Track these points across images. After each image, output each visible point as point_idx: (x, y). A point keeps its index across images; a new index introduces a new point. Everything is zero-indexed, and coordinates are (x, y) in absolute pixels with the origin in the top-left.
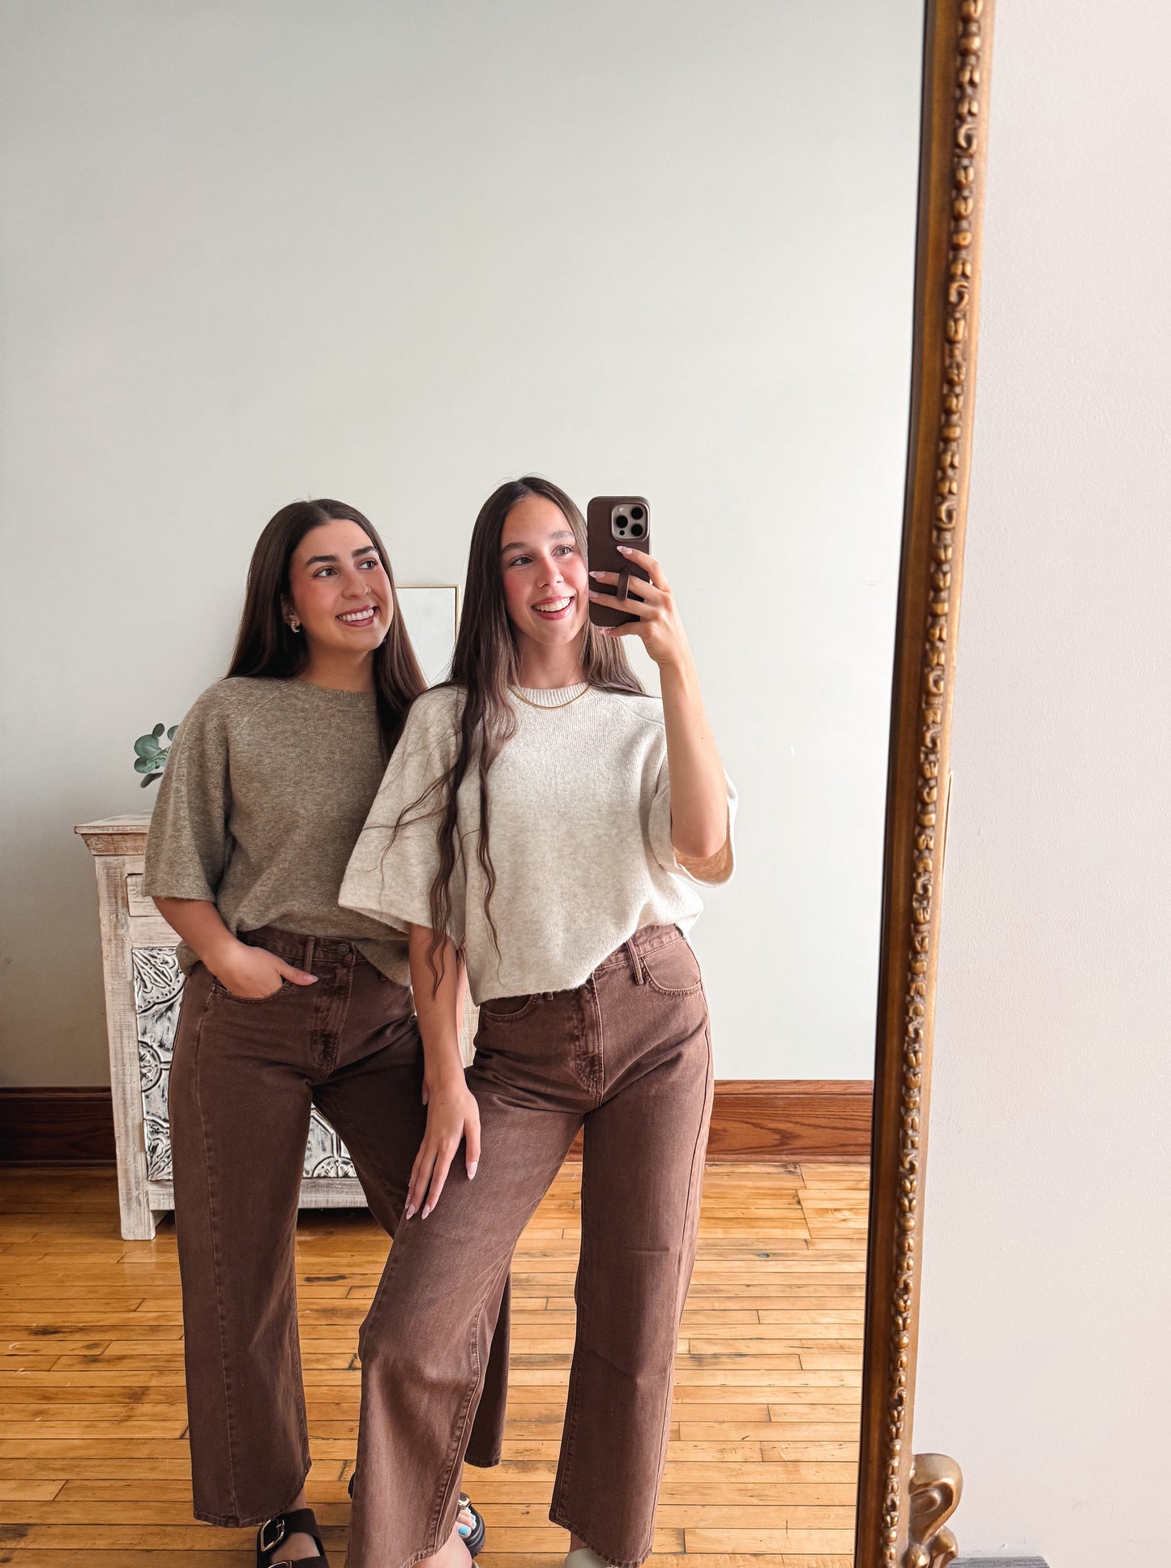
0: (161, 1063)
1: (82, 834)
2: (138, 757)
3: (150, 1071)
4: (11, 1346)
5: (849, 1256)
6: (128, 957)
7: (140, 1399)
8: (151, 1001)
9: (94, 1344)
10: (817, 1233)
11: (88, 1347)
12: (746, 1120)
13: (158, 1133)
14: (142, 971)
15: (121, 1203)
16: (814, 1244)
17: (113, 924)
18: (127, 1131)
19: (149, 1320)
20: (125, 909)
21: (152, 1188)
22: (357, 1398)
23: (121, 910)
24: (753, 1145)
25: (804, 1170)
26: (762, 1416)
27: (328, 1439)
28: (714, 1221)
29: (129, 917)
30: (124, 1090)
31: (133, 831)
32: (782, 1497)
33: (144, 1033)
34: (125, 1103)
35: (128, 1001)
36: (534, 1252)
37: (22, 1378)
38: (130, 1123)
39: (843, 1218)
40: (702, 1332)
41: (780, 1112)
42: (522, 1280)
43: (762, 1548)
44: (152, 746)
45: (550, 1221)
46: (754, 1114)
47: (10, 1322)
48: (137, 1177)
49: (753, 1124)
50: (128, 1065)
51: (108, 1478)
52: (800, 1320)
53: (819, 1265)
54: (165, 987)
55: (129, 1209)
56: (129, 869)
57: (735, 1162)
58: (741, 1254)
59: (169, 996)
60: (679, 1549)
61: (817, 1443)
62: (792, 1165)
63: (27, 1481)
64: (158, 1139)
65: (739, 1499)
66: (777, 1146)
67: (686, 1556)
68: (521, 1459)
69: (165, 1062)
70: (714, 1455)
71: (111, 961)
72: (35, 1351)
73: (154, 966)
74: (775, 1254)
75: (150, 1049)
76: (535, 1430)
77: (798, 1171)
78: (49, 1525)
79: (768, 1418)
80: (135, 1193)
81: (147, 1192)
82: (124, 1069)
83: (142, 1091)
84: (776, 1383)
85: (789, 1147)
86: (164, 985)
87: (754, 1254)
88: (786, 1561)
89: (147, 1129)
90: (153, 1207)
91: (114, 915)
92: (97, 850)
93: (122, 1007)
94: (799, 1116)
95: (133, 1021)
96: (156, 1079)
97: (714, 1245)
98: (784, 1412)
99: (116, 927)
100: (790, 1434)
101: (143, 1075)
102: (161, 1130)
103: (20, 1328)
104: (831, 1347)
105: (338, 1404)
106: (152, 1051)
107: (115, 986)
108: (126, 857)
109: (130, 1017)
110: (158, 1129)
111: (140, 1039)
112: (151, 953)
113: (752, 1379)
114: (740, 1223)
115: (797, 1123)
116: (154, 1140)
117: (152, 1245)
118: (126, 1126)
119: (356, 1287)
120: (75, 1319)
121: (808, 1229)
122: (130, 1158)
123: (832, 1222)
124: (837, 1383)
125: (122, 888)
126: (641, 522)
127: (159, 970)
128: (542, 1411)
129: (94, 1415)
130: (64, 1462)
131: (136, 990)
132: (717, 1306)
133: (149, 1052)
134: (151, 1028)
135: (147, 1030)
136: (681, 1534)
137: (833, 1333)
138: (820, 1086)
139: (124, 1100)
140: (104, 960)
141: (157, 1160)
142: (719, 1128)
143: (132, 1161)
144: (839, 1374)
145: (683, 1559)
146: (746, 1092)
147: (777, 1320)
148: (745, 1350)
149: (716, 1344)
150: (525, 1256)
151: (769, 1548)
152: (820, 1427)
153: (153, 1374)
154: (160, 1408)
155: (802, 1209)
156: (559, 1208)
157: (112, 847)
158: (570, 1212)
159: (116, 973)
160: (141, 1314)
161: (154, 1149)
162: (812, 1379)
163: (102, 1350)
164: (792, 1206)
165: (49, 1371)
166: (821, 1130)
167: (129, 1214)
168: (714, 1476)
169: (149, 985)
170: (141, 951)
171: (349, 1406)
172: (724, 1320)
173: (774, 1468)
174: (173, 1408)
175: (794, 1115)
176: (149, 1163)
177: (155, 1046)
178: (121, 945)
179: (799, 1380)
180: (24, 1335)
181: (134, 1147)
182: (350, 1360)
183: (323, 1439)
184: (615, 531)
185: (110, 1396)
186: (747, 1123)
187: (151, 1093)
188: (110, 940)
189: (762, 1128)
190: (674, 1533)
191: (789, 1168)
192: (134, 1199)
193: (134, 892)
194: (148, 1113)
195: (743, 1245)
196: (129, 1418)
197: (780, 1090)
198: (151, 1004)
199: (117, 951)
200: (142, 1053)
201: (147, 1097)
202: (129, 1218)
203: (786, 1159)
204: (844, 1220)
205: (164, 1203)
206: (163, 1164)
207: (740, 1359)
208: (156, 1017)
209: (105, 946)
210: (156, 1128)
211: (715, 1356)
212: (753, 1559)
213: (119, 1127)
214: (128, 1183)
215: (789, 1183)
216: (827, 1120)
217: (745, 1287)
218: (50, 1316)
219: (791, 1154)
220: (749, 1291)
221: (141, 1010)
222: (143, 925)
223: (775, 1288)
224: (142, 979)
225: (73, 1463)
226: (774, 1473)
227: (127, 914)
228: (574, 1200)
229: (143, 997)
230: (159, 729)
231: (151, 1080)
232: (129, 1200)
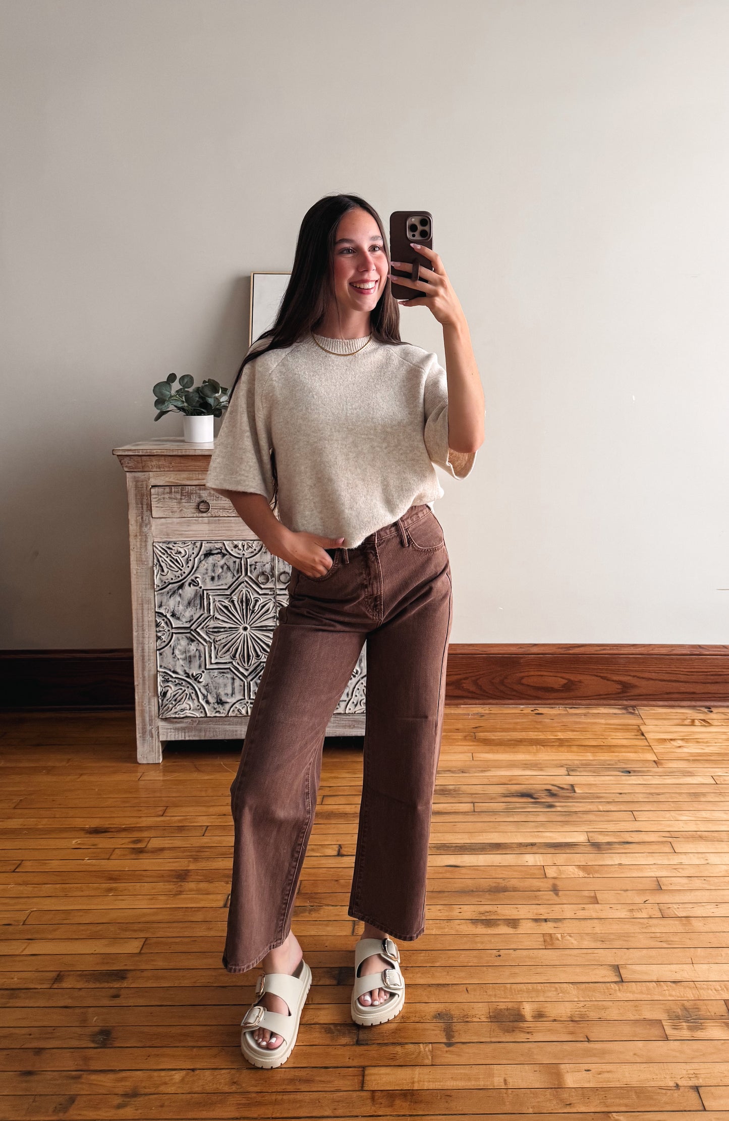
0: (172, 628)
1: (118, 455)
2: (157, 398)
3: (164, 634)
4: (74, 842)
5: (689, 772)
6: (150, 548)
7: (184, 879)
8: (166, 581)
9: (138, 840)
10: (662, 756)
11: (135, 842)
12: (596, 674)
13: (168, 682)
14: (160, 559)
15: (138, 735)
16: (661, 764)
17: (138, 524)
18: (144, 680)
19: (175, 822)
20: (149, 512)
21: (161, 724)
22: (350, 876)
23: (146, 513)
24: (601, 693)
25: (641, 712)
26: (654, 885)
27: (336, 906)
28: (583, 748)
29: (151, 518)
30: (143, 649)
31: (158, 454)
32: (684, 942)
33: (160, 606)
34: (143, 659)
35: (149, 582)
36: (455, 769)
37: (89, 865)
38: (146, 675)
39: (679, 745)
40: (596, 827)
41: (622, 668)
42: (451, 790)
43: (678, 977)
44: (166, 390)
45: (462, 747)
46: (602, 669)
47: (68, 825)
48: (150, 716)
49: (602, 677)
50: (147, 630)
51: (178, 936)
52: (665, 818)
53: (669, 779)
54: (178, 571)
55: (144, 740)
56: (153, 482)
57: (588, 706)
58: (609, 771)
59: (181, 578)
60: (617, 979)
61: (700, 904)
62: (631, 708)
63: (115, 939)
64: (168, 686)
65: (653, 944)
66: (619, 693)
67: (624, 984)
68: (485, 918)
69: (175, 628)
70: (625, 913)
71: (137, 552)
72: (93, 845)
73: (170, 555)
74: (634, 771)
75: (164, 618)
76: (489, 897)
77: (637, 712)
78: (143, 971)
79: (659, 887)
80: (148, 728)
81: (158, 728)
82: (143, 634)
83: (157, 650)
84: (659, 862)
85: (628, 694)
86: (177, 569)
87: (619, 771)
88: (698, 986)
89: (160, 679)
90: (163, 738)
91: (140, 517)
92: (129, 467)
93: (144, 586)
94: (636, 671)
95: (152, 597)
96: (168, 640)
97: (589, 765)
98: (671, 882)
99: (141, 526)
100: (678, 898)
101: (158, 638)
102: (170, 679)
103: (77, 829)
104: (693, 837)
105: (337, 881)
106: (166, 619)
107: (139, 571)
108: (150, 473)
109: (150, 594)
110: (168, 679)
111: (156, 610)
112: (168, 546)
113: (641, 860)
114: (602, 749)
115: (634, 676)
116: (165, 687)
117: (161, 767)
118: (144, 677)
119: (327, 796)
120: (118, 822)
121: (654, 753)
122: (146, 701)
123: (671, 748)
124: (704, 862)
125: (147, 496)
126: (426, 228)
127: (173, 558)
128: (491, 884)
129: (154, 891)
130: (140, 925)
131: (155, 574)
132: (601, 808)
133: (163, 620)
134: (166, 603)
135: (163, 604)
136: (617, 969)
137: (692, 827)
138: (651, 649)
139: (143, 656)
140: (131, 551)
141: (167, 702)
142: (576, 680)
143: (147, 704)
144: (703, 855)
145: (622, 986)
146: (596, 652)
147: (649, 818)
148: (630, 840)
149: (607, 835)
150: (447, 772)
151: (684, 978)
152: (698, 893)
153: (190, 861)
154: (203, 885)
155: (646, 739)
156: (465, 738)
157: (140, 465)
158: (474, 741)
159: (140, 561)
160: (168, 818)
161: (165, 694)
162: (684, 859)
163: (146, 844)
164: (638, 737)
165: (108, 859)
166: (652, 682)
167: (143, 744)
168: (628, 928)
169: (166, 570)
170: (161, 544)
171: (346, 882)
172: (610, 818)
173: (672, 922)
174: (212, 885)
175: (632, 671)
176: (160, 706)
177: (168, 616)
178: (144, 540)
179: (675, 860)
180: (82, 834)
181: (149, 693)
182: (337, 849)
183: (333, 906)
184: (409, 235)
185: (162, 877)
186: (597, 676)
187: (164, 651)
188: (136, 536)
189: (608, 680)
190: (611, 968)
191: (630, 710)
192: (148, 733)
193: (155, 500)
194: (161, 666)
195: (609, 765)
196: (180, 893)
197: (622, 652)
198: (167, 584)
199: (141, 544)
200: (158, 621)
201: (161, 654)
202: (144, 747)
203: (627, 703)
204: (680, 747)
205: (171, 735)
206: (171, 706)
207: (627, 846)
208: (170, 593)
209: (132, 541)
210: (167, 678)
211: (609, 843)
212: (674, 985)
213: (138, 677)
214: (143, 721)
215: (632, 721)
216: (656, 674)
217: (618, 795)
218: (98, 820)
219: (629, 700)
220: (622, 797)
221: (158, 588)
222: (162, 524)
223: (641, 795)
224: (160, 565)
225: (147, 926)
226: (674, 926)
227: (151, 516)
228: (475, 733)
229: (160, 579)
230: (172, 378)
231: (164, 641)
232: (144, 733)
